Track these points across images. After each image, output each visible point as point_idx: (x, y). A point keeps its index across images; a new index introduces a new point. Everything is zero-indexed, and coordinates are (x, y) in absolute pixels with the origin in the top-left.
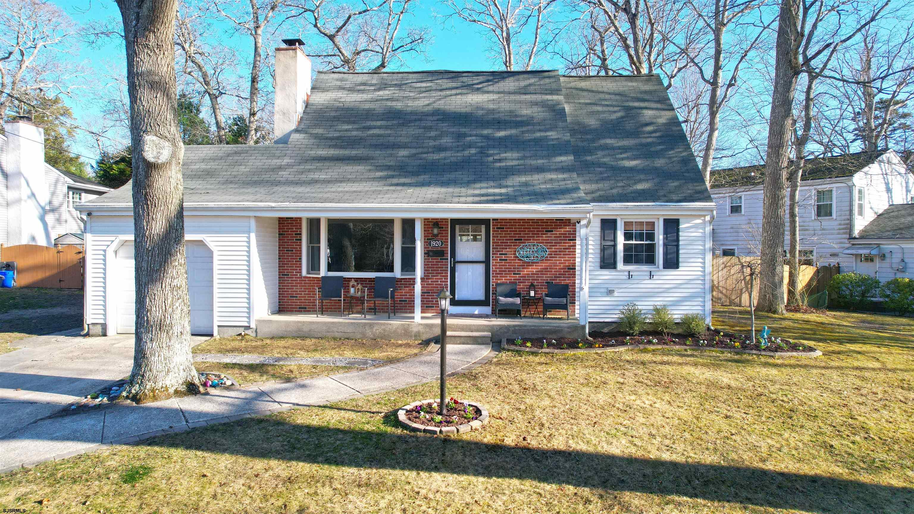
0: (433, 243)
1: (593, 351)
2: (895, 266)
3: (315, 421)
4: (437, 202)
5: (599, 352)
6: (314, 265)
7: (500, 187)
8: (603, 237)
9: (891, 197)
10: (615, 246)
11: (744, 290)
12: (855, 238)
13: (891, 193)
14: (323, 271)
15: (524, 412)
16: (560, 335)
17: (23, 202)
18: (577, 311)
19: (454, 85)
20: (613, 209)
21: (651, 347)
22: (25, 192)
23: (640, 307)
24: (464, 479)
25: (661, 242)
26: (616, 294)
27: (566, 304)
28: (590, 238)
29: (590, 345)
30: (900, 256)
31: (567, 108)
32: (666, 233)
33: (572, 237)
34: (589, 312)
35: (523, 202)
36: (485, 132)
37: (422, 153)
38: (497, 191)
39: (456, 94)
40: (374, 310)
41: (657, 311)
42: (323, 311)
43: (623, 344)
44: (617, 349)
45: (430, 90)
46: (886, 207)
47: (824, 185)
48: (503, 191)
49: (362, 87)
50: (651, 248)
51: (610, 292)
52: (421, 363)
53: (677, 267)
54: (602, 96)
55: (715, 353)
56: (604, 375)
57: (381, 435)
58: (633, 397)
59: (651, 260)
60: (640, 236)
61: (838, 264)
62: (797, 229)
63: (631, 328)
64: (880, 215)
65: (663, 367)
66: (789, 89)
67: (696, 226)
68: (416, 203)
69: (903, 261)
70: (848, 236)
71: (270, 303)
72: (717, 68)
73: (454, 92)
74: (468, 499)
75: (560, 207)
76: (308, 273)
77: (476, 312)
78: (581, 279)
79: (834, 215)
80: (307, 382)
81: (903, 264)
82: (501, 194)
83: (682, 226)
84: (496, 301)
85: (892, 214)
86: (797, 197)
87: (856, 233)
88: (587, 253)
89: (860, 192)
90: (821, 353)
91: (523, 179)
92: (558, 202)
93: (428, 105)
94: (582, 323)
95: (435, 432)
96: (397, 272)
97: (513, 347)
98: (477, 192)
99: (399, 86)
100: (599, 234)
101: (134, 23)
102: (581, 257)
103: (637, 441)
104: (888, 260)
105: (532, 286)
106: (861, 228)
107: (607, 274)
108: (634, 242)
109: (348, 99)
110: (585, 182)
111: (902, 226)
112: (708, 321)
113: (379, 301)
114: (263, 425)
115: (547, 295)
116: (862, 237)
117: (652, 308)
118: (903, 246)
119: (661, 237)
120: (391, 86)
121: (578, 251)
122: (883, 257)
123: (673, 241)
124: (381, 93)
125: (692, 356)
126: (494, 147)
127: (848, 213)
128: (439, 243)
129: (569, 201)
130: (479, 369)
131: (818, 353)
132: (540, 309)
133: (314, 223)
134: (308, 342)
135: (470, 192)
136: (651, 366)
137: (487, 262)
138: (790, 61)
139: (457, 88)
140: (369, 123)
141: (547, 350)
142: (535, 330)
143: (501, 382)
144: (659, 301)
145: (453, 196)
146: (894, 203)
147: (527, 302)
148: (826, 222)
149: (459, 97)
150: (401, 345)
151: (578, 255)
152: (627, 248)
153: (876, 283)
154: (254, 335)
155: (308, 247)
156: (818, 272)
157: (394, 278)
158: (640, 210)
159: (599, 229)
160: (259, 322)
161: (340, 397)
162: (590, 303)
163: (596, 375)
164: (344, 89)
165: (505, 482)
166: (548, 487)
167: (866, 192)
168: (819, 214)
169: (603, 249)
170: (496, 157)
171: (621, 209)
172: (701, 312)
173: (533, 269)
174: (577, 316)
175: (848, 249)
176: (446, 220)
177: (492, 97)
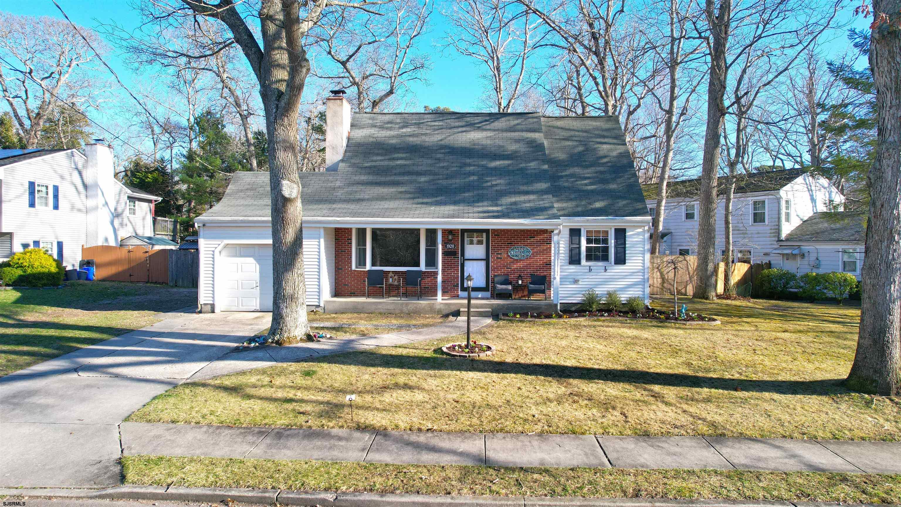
0: (448, 246)
1: (561, 320)
2: (812, 263)
3: (394, 352)
4: (453, 217)
5: (566, 320)
6: (362, 262)
7: (497, 205)
8: (571, 242)
9: (816, 206)
10: (579, 248)
11: (689, 282)
12: (782, 241)
13: (815, 203)
14: (368, 266)
15: (516, 349)
16: (540, 311)
17: (99, 209)
18: (552, 295)
19: (460, 124)
20: (578, 222)
21: (603, 318)
22: (101, 201)
23: (597, 292)
24: (486, 374)
25: (613, 245)
26: (580, 283)
27: (544, 290)
28: (561, 242)
29: (560, 317)
30: (815, 255)
31: (546, 143)
32: (616, 238)
33: (549, 241)
34: (560, 295)
35: (514, 218)
36: (484, 163)
37: (439, 179)
38: (495, 209)
39: (462, 132)
40: (406, 295)
41: (610, 294)
42: (369, 295)
43: (584, 316)
44: (578, 319)
45: (442, 129)
46: (811, 214)
47: (759, 197)
48: (499, 208)
49: (389, 125)
50: (606, 250)
51: (576, 281)
52: (446, 326)
53: (625, 263)
54: (572, 133)
55: (646, 321)
56: (567, 333)
57: (434, 359)
58: (584, 343)
59: (605, 258)
60: (597, 241)
61: (770, 262)
62: (731, 234)
63: (591, 307)
64: (805, 221)
65: (607, 329)
66: (718, 126)
67: (638, 234)
68: (438, 218)
69: (817, 259)
70: (777, 239)
71: (331, 290)
72: (673, 98)
73: (460, 129)
74: (489, 381)
75: (540, 221)
76: (357, 268)
77: (480, 296)
78: (554, 272)
79: (766, 222)
80: (378, 336)
81: (817, 262)
82: (498, 211)
83: (628, 234)
84: (494, 287)
85: (814, 221)
86: (731, 208)
87: (783, 236)
88: (558, 253)
89: (787, 202)
90: (720, 323)
91: (513, 199)
92: (538, 217)
93: (441, 140)
94: (555, 302)
95: (466, 356)
96: (423, 267)
97: (507, 318)
98: (480, 209)
99: (418, 124)
100: (568, 239)
101: (274, 110)
102: (554, 256)
103: (580, 361)
104: (806, 259)
105: (520, 277)
106: (788, 232)
107: (573, 268)
108: (594, 245)
109: (380, 135)
110: (558, 201)
111: (818, 231)
112: (648, 302)
113: (410, 288)
114: (364, 354)
115: (531, 283)
116: (787, 240)
117: (606, 292)
118: (818, 247)
119: (613, 241)
120: (412, 124)
121: (553, 252)
122: (803, 256)
123: (621, 244)
124: (404, 130)
125: (629, 323)
126: (492, 175)
127: (777, 220)
128: (453, 246)
129: (546, 217)
130: (485, 330)
131: (718, 323)
132: (526, 293)
133: (362, 232)
134: (362, 315)
135: (476, 209)
136: (599, 329)
137: (487, 260)
138: (718, 105)
139: (462, 127)
140: (396, 156)
141: (531, 319)
142: (522, 307)
143: (501, 336)
144: (611, 287)
145: (464, 213)
146: (819, 211)
147: (517, 288)
148: (759, 227)
149: (464, 134)
150: (428, 318)
151: (552, 255)
152: (588, 249)
153: (793, 277)
154: (323, 311)
155: (356, 248)
156: (751, 268)
157: (421, 271)
158: (598, 222)
159: (568, 236)
160: (327, 302)
161: (402, 343)
162: (560, 289)
163: (562, 333)
164: (375, 126)
165: (508, 375)
166: (530, 377)
167: (792, 203)
168: (755, 221)
169: (571, 250)
170: (494, 183)
171: (583, 222)
172: (641, 296)
173: (520, 265)
174: (552, 298)
175: (775, 249)
176: (458, 230)
177: (490, 134)
